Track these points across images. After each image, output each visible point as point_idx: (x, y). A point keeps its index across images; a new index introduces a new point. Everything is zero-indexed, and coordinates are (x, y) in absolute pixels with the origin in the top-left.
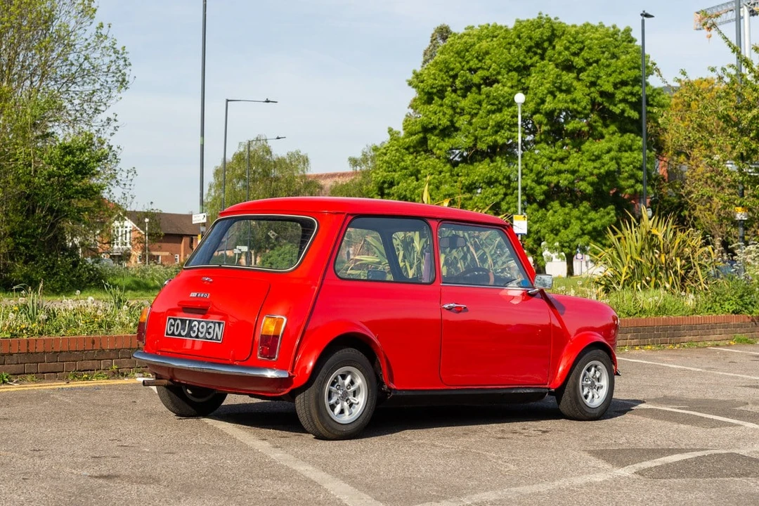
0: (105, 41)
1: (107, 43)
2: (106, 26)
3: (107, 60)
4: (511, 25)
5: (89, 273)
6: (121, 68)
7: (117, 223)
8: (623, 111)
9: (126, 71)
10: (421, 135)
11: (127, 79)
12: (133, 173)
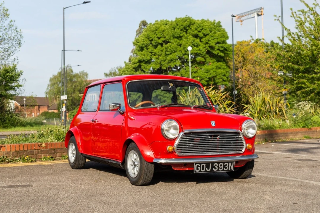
0: (13, 27)
1: (14, 28)
2: (13, 21)
3: (13, 35)
4: (174, 20)
6: (19, 38)
7: (10, 101)
8: (218, 53)
9: (21, 39)
10: (138, 64)
11: (21, 42)
12: (25, 80)
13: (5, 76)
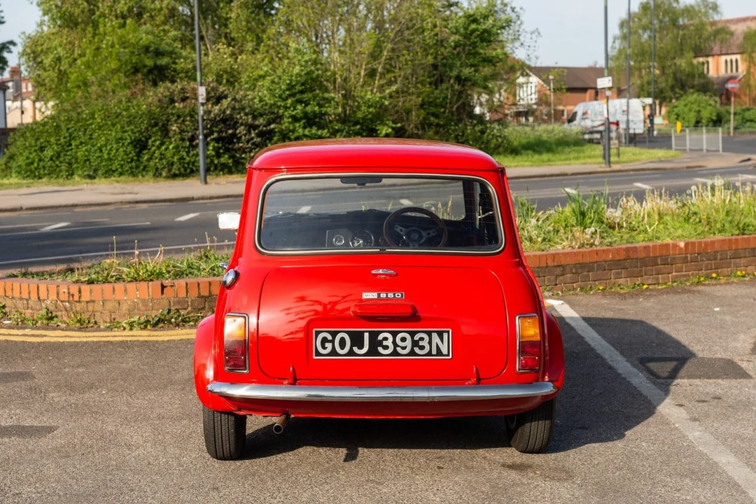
5: (497, 140)
7: (521, 80)
12: (537, 34)
13: (468, 32)
